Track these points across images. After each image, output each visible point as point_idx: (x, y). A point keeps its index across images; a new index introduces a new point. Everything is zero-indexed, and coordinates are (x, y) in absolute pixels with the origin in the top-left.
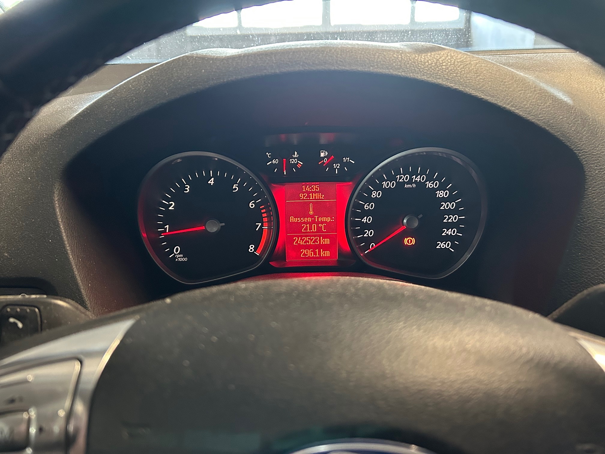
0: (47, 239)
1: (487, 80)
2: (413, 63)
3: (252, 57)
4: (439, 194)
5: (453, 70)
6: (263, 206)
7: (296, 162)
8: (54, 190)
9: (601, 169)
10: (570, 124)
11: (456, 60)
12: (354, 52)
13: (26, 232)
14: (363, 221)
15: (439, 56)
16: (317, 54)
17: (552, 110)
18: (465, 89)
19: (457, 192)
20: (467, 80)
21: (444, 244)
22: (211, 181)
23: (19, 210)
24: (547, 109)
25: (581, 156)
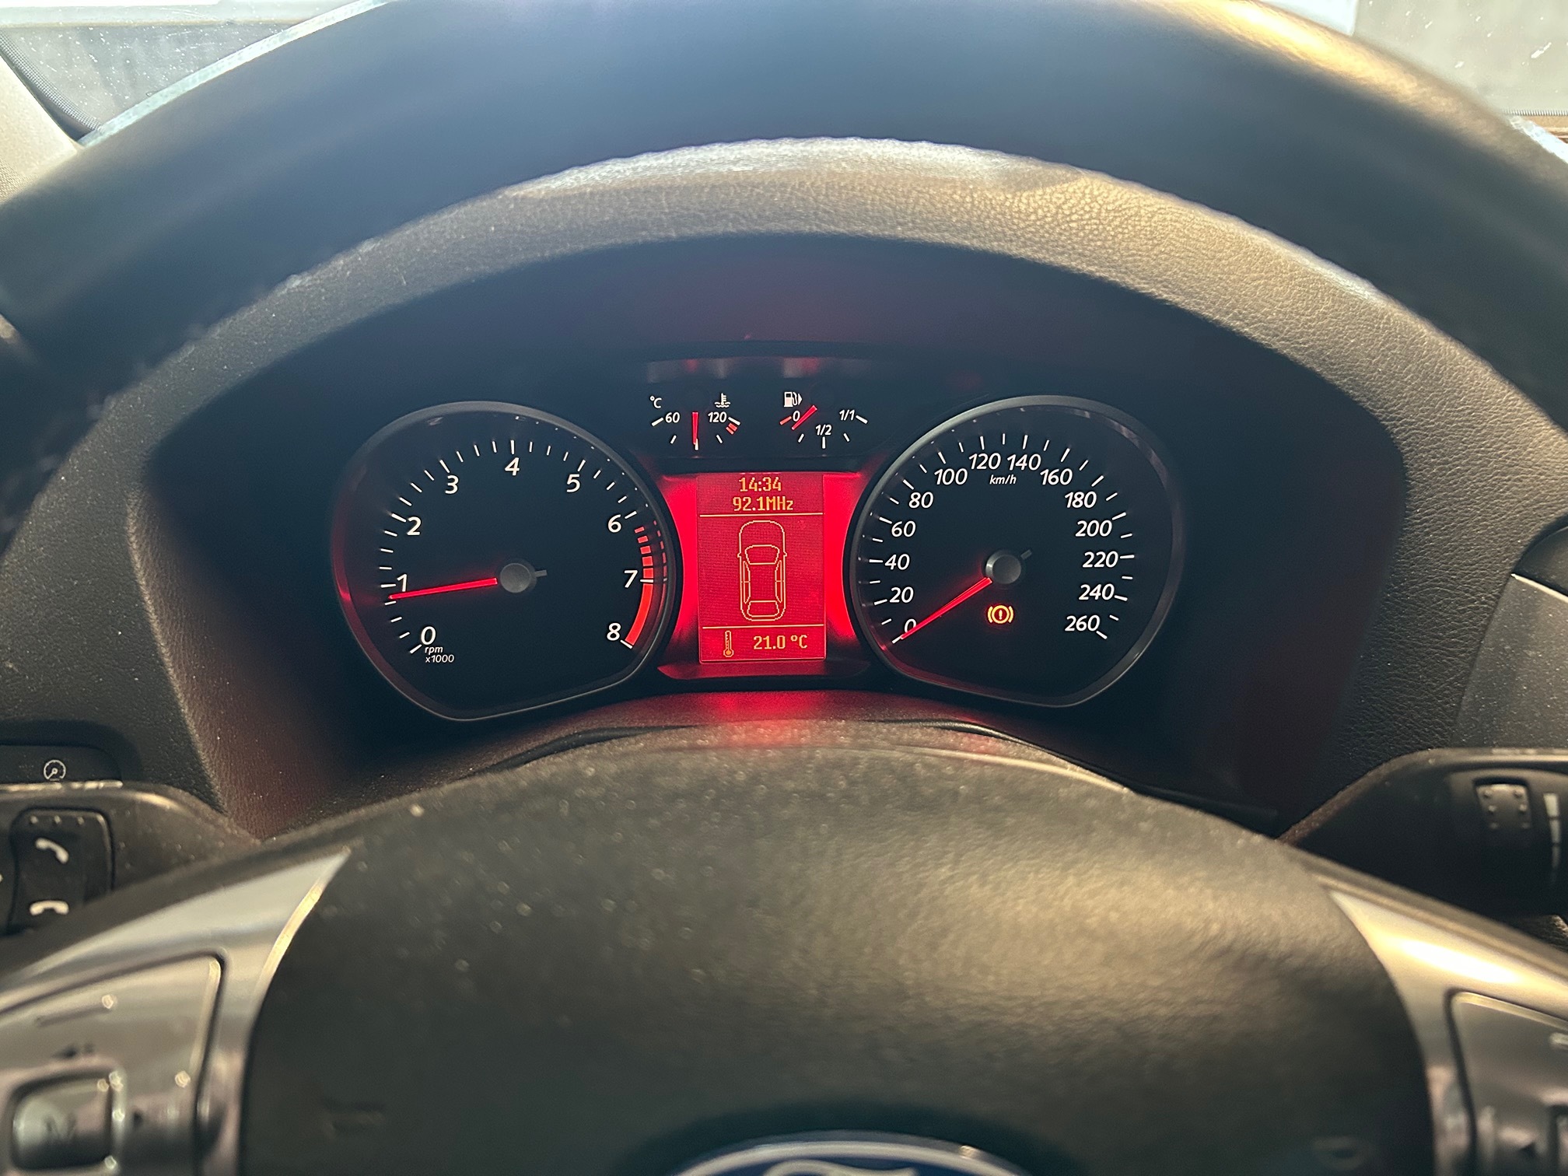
0: (110, 627)
1: (1177, 255)
2: (999, 216)
3: (611, 196)
4: (1073, 499)
5: (1096, 232)
6: (642, 529)
7: (723, 419)
8: (126, 508)
9: (1447, 462)
10: (1374, 358)
11: (1105, 206)
12: (858, 188)
13: (58, 610)
14: (887, 564)
15: (1062, 196)
16: (769, 194)
17: (1332, 324)
18: (1123, 278)
19: (1116, 494)
20: (1129, 256)
21: (1082, 621)
22: (513, 467)
23: (38, 558)
24: (1320, 323)
25: (1398, 433)
